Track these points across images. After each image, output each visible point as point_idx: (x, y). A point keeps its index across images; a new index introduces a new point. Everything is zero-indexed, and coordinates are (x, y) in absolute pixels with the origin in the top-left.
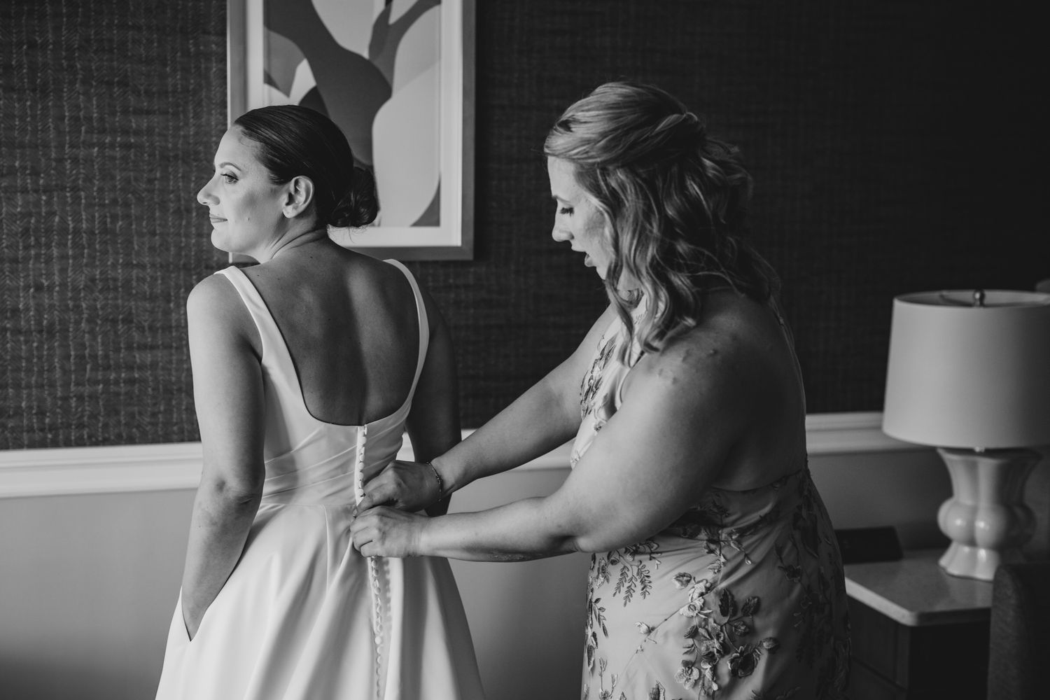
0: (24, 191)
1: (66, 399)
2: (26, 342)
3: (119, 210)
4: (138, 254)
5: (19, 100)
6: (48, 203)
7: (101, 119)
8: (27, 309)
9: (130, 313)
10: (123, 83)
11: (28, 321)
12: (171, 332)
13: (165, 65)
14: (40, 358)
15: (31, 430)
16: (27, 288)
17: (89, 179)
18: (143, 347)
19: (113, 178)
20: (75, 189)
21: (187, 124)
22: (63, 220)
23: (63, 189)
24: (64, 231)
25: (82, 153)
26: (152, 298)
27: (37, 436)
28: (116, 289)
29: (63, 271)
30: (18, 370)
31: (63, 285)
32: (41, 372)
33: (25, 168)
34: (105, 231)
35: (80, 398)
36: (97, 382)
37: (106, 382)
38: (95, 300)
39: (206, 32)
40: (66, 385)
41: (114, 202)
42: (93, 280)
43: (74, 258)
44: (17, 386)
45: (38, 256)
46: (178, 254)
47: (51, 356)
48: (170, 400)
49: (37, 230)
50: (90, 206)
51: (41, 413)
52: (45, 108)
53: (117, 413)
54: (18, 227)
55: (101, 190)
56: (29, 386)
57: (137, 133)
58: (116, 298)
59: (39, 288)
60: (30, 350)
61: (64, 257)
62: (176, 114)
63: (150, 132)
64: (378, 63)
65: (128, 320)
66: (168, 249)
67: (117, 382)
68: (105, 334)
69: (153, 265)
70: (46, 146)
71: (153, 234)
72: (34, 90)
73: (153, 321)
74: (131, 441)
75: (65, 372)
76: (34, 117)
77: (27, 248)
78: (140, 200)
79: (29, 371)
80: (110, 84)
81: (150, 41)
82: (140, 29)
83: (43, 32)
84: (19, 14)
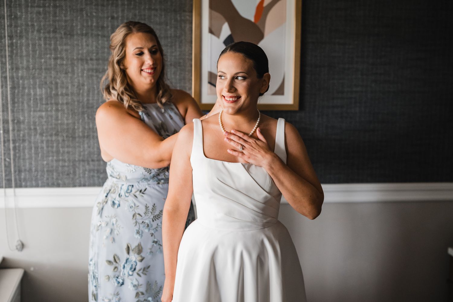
13: (167, 25)
21: (176, 51)
39: (184, 11)
62: (171, 46)
64: (258, 24)
81: (161, 15)
82: (156, 10)
83: (117, 12)
84: (108, 5)
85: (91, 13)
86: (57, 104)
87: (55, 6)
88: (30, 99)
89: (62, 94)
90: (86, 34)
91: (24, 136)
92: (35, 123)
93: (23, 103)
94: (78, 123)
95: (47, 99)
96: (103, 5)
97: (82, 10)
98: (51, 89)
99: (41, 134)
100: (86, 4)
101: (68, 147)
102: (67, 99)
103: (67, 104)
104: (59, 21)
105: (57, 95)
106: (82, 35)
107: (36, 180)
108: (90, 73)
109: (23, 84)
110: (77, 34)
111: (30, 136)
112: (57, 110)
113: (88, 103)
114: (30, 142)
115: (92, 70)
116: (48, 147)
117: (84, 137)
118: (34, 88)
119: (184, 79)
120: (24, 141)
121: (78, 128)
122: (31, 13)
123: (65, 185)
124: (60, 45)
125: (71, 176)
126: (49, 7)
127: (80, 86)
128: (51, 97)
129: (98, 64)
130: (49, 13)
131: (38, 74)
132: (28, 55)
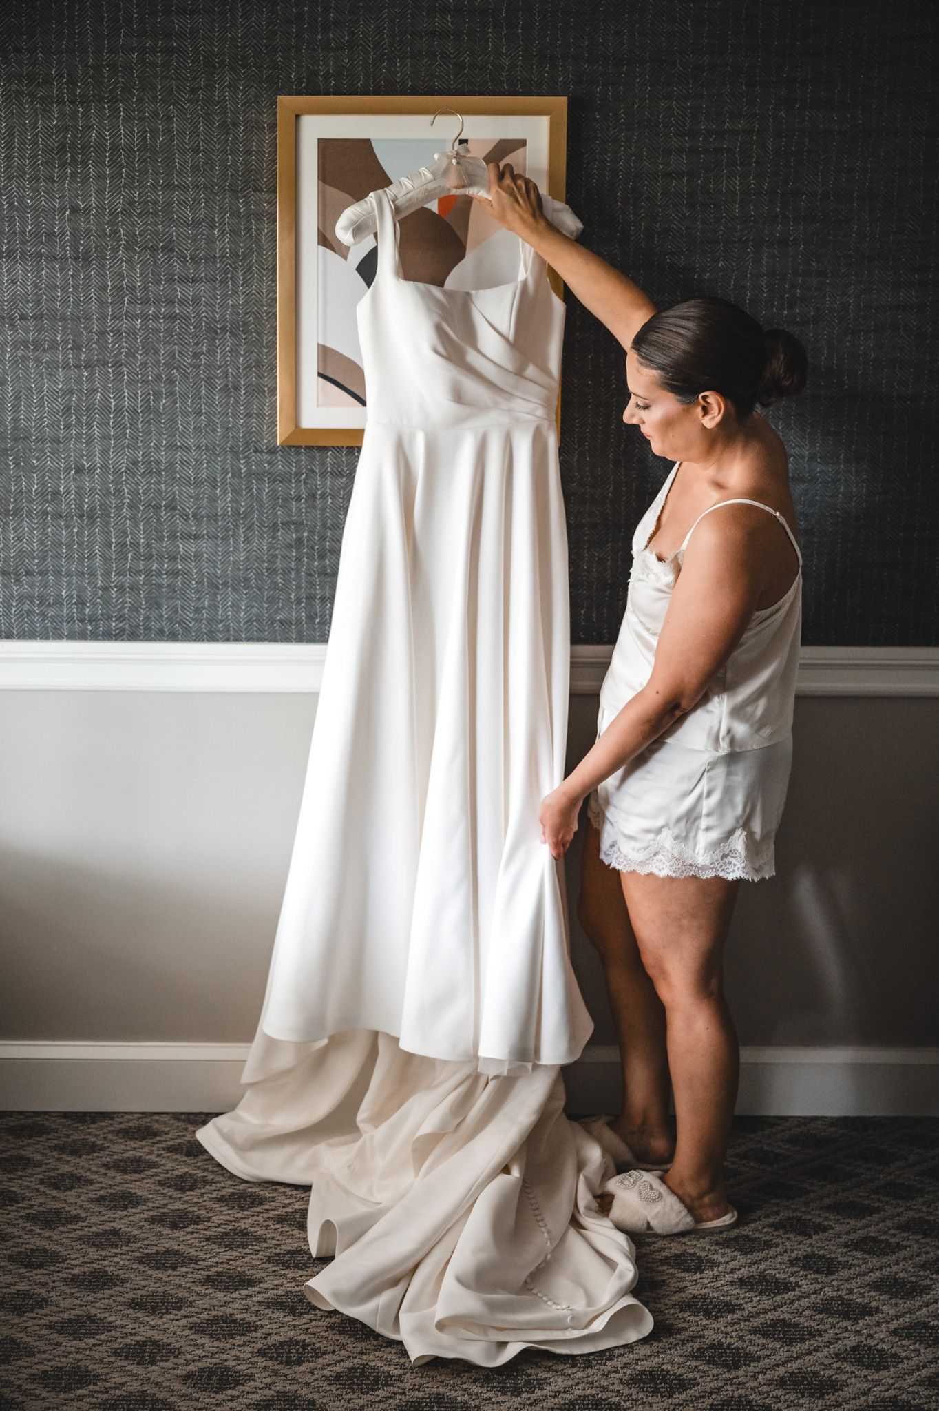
0: (66, 366)
1: (106, 589)
2: (67, 527)
3: (163, 388)
4: (182, 435)
5: (62, 269)
6: (90, 379)
7: (145, 289)
8: (68, 492)
9: (174, 499)
10: (168, 249)
11: (68, 505)
12: (216, 521)
13: (213, 228)
14: (80, 544)
15: (70, 620)
16: (68, 470)
17: (131, 354)
18: (187, 536)
19: (157, 352)
20: (117, 364)
21: (235, 292)
22: (105, 398)
23: (105, 364)
24: (106, 408)
25: (124, 325)
26: (197, 483)
27: (77, 626)
28: (159, 472)
29: (105, 452)
30: (58, 556)
31: (104, 467)
32: (81, 560)
33: (67, 342)
34: (147, 410)
35: (121, 588)
36: (139, 572)
37: (148, 573)
38: (137, 484)
39: (257, 190)
40: (107, 574)
41: (158, 378)
42: (135, 463)
43: (116, 438)
44: (57, 573)
45: (79, 436)
46: (225, 436)
47: (91, 544)
48: (215, 594)
49: (78, 408)
50: (131, 382)
51: (81, 603)
52: (87, 277)
53: (159, 606)
54: (59, 405)
55: (144, 365)
56: (69, 574)
57: (182, 303)
58: (159, 483)
59: (79, 470)
60: (71, 535)
61: (105, 437)
62: (224, 281)
63: (196, 300)
65: (171, 507)
66: (214, 431)
67: (159, 574)
68: (147, 521)
69: (198, 447)
70: (88, 318)
71: (199, 413)
72: (76, 259)
73: (198, 508)
74: (173, 637)
75: (106, 559)
76: (76, 287)
77: (68, 427)
78: (185, 376)
79: (69, 558)
80: (154, 250)
81: (197, 201)
82: (186, 188)
83: (86, 196)
84: (62, 178)
85: (21, 199)
90: (10, 254)
96: (51, 179)
108: (20, 353)
113: (15, 428)
115: (25, 343)
119: (259, 364)
129: (39, 331)
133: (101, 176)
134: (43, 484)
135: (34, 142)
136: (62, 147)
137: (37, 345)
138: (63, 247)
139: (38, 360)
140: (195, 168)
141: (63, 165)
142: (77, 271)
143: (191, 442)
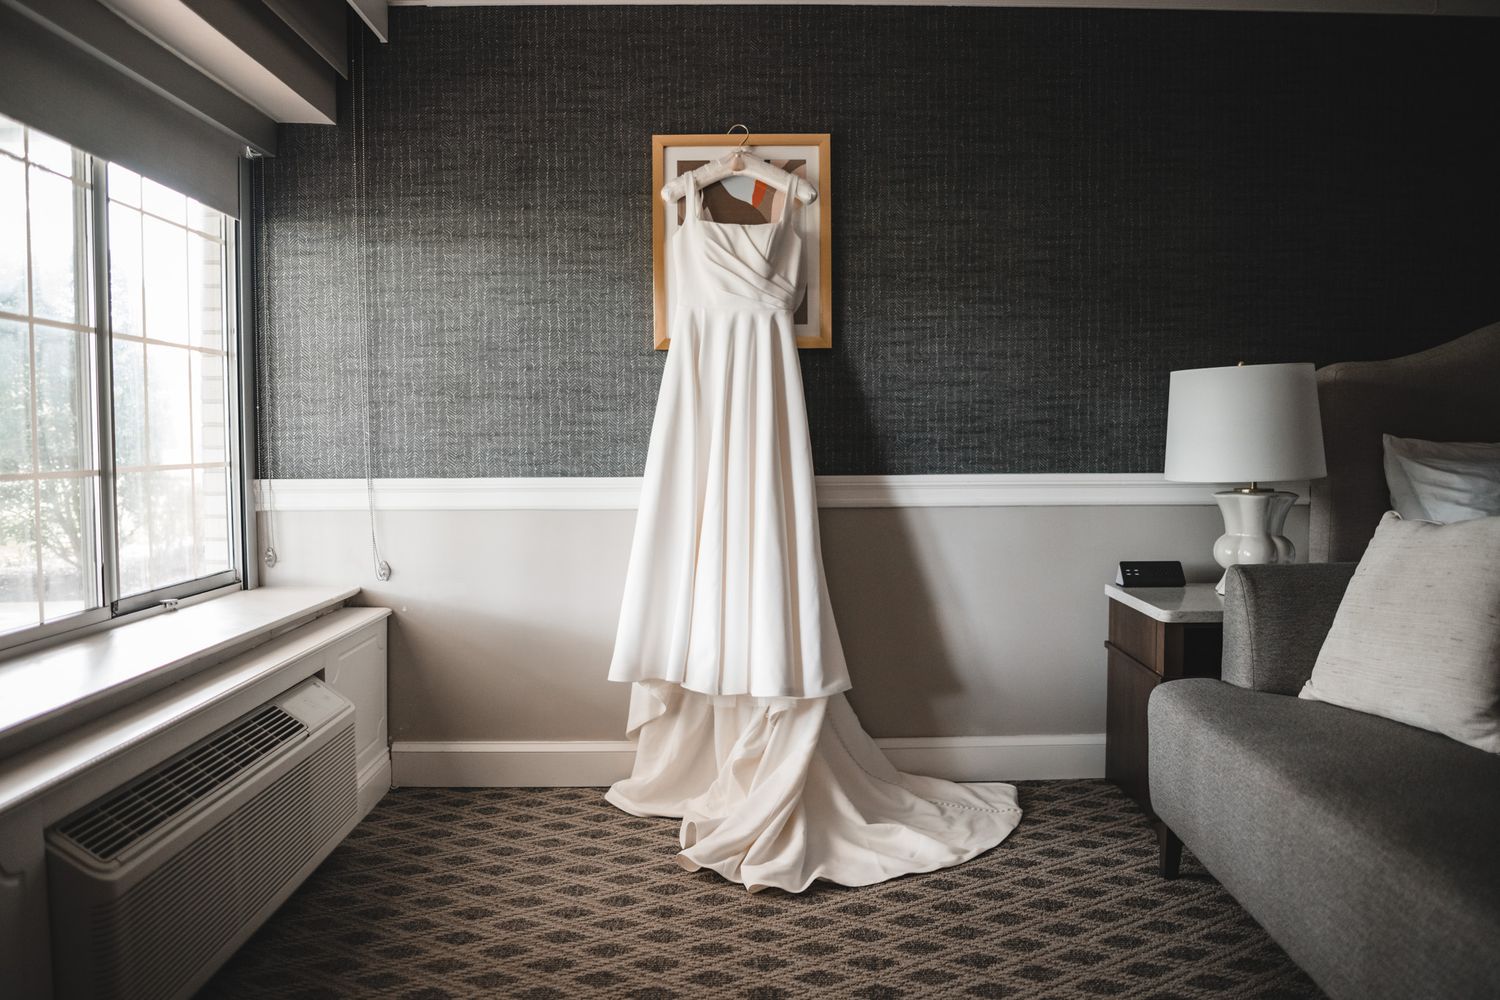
0: (521, 303)
1: (546, 444)
2: (521, 405)
3: (582, 315)
4: (594, 345)
5: (518, 243)
6: (536, 311)
7: (571, 254)
8: (522, 383)
9: (589, 386)
10: (585, 230)
11: (522, 390)
13: (613, 216)
14: (530, 415)
15: (523, 464)
16: (522, 368)
17: (562, 295)
18: (597, 409)
19: (578, 293)
20: (553, 302)
21: (627, 256)
22: (545, 323)
23: (546, 301)
24: (546, 329)
25: (558, 277)
26: (604, 375)
27: (528, 468)
28: (579, 369)
29: (545, 357)
30: (515, 423)
31: (545, 366)
32: (530, 425)
33: (522, 289)
34: (572, 329)
35: (555, 443)
36: (567, 433)
37: (573, 433)
38: (566, 377)
39: (639, 193)
40: (547, 434)
41: (579, 309)
42: (564, 363)
43: (553, 348)
44: (515, 434)
45: (529, 347)
46: (621, 345)
47: (537, 414)
48: (616, 446)
49: (528, 329)
50: (562, 313)
51: (530, 453)
52: (535, 248)
53: (580, 454)
54: (516, 328)
55: (570, 301)
56: (522, 435)
57: (594, 263)
58: (579, 376)
59: (529, 368)
60: (523, 410)
61: (545, 347)
62: (620, 249)
63: (602, 261)
64: (759, 208)
65: (587, 391)
66: (614, 342)
67: (579, 434)
68: (572, 400)
69: (604, 353)
70: (535, 274)
71: (604, 331)
72: (528, 237)
73: (604, 392)
74: (589, 474)
75: (546, 425)
76: (527, 255)
77: (522, 341)
78: (595, 308)
79: (523, 424)
80: (576, 230)
81: (603, 201)
82: (596, 193)
83: (534, 198)
84: (519, 188)
85: (494, 202)
86: (441, 345)
87: (439, 193)
88: (402, 338)
89: (449, 330)
90: (487, 234)
91: (391, 396)
92: (408, 375)
93: (390, 344)
94: (474, 374)
95: (426, 337)
96: (512, 189)
97: (480, 197)
98: (433, 321)
99: (418, 393)
100: (487, 189)
101: (458, 412)
102: (456, 336)
103: (456, 344)
104: (444, 215)
105: (442, 330)
106: (480, 235)
107: (410, 466)
109: (391, 315)
110: (473, 235)
111: (400, 395)
112: (442, 354)
113: (489, 343)
114: (401, 405)
115: (495, 290)
116: (427, 413)
117: (483, 396)
118: (407, 320)
119: (642, 300)
120: (391, 403)
121: (475, 383)
122: (404, 205)
123: (454, 475)
124: (446, 252)
125: (464, 459)
126: (430, 194)
127: (477, 316)
128: (433, 334)
129: (504, 282)
130: (431, 203)
131: (414, 298)
132: (398, 270)
133: (543, 186)
134: (506, 377)
135: (503, 166)
136: (519, 170)
137: (503, 291)
138: (520, 229)
139: (503, 300)
140: (602, 180)
141: (520, 180)
142: (528, 244)
143: (600, 349)
